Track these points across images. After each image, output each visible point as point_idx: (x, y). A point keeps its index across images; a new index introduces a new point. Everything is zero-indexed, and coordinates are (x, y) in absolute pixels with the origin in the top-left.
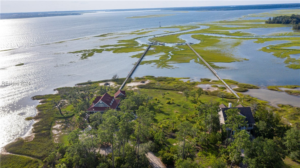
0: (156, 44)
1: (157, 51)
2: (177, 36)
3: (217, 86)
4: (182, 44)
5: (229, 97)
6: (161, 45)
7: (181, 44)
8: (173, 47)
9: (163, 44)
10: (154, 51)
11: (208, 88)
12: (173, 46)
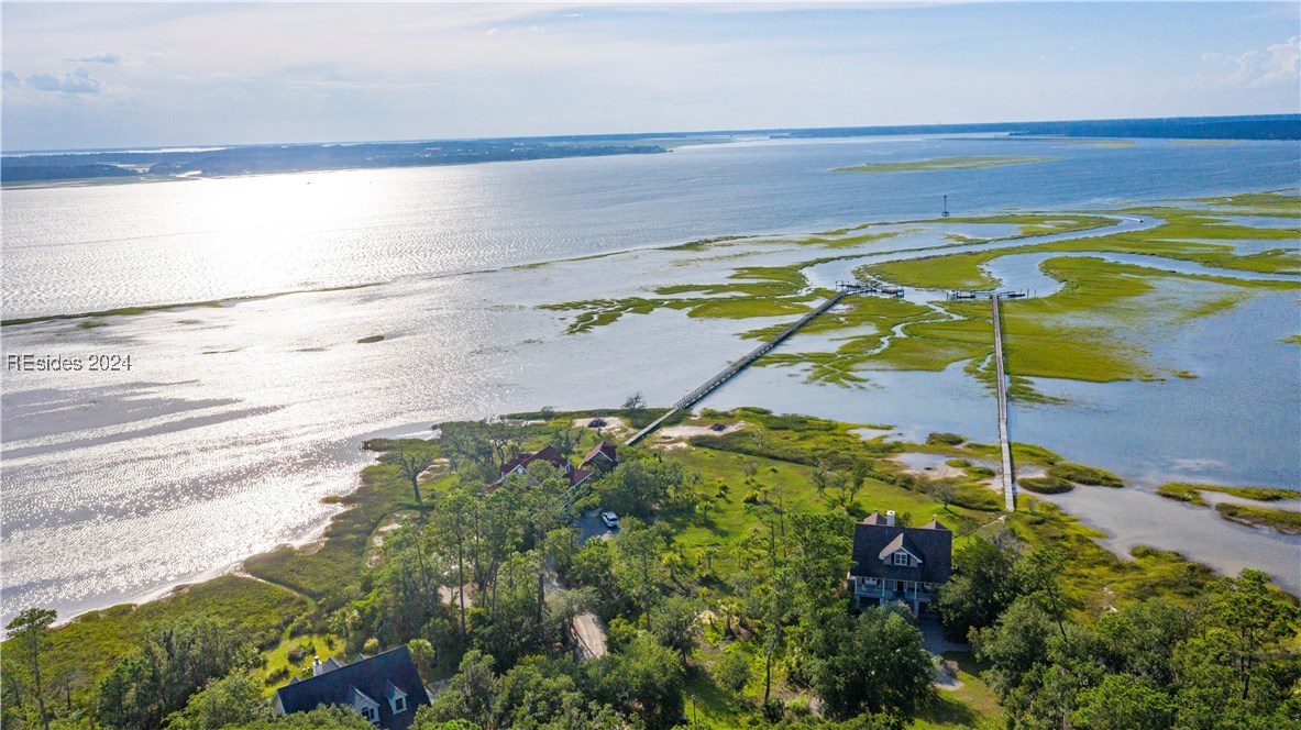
0: (872, 291)
1: (853, 320)
2: (980, 262)
3: (967, 465)
4: (973, 297)
5: (974, 505)
6: (888, 296)
7: (969, 294)
8: (930, 306)
9: (896, 292)
10: (842, 319)
11: (928, 469)
12: (931, 303)
